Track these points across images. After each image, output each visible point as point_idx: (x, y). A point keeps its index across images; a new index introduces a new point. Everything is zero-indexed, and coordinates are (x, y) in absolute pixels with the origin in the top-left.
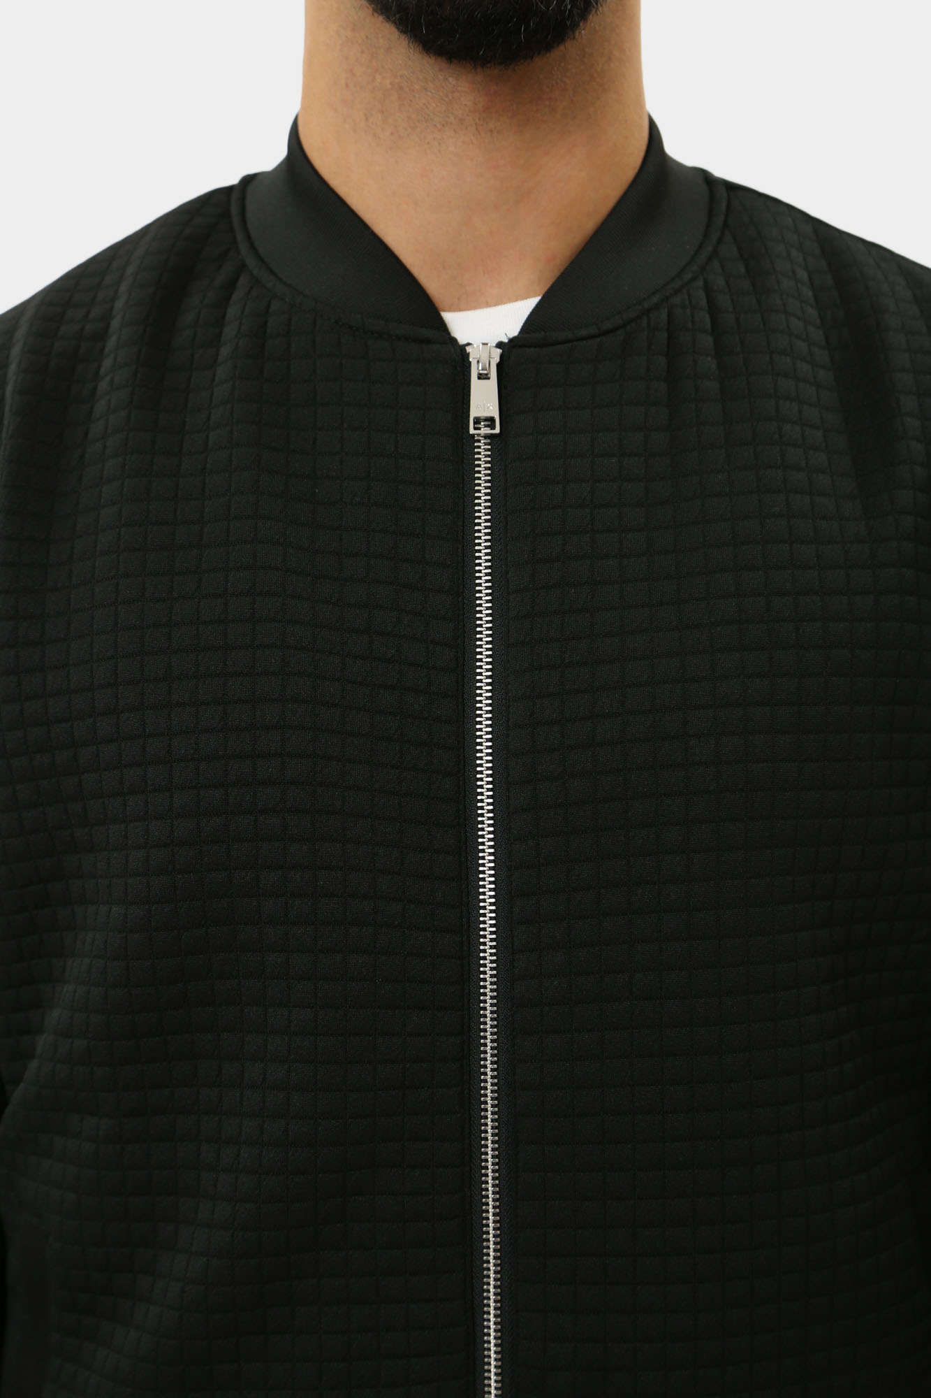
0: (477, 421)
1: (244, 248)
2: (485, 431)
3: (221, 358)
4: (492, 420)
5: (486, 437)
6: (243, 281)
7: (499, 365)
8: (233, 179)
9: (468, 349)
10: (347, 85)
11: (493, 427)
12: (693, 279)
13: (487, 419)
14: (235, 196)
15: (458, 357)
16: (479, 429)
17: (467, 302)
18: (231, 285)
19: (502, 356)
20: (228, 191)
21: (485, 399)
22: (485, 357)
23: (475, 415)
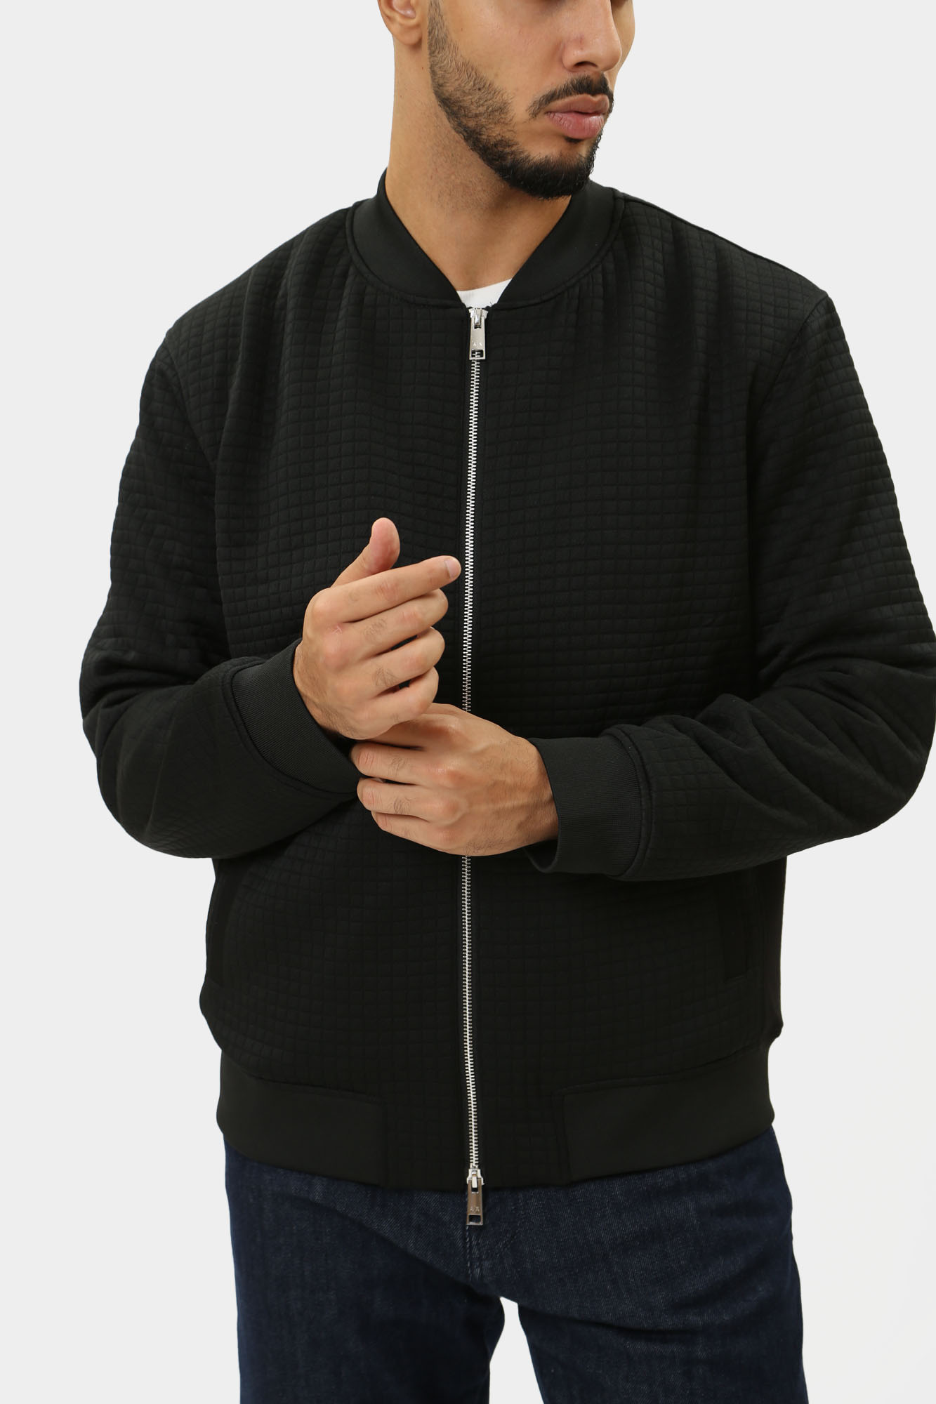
0: (474, 352)
1: (351, 248)
2: (477, 357)
3: (340, 317)
4: (482, 351)
5: (477, 361)
6: (352, 270)
7: (486, 320)
8: (348, 204)
9: (470, 310)
10: (431, 177)
11: (482, 356)
12: (597, 266)
13: (479, 351)
14: (349, 216)
15: (464, 313)
16: (474, 356)
17: (473, 285)
18: (345, 275)
19: (488, 315)
21: (478, 340)
22: (478, 316)
23: (472, 349)
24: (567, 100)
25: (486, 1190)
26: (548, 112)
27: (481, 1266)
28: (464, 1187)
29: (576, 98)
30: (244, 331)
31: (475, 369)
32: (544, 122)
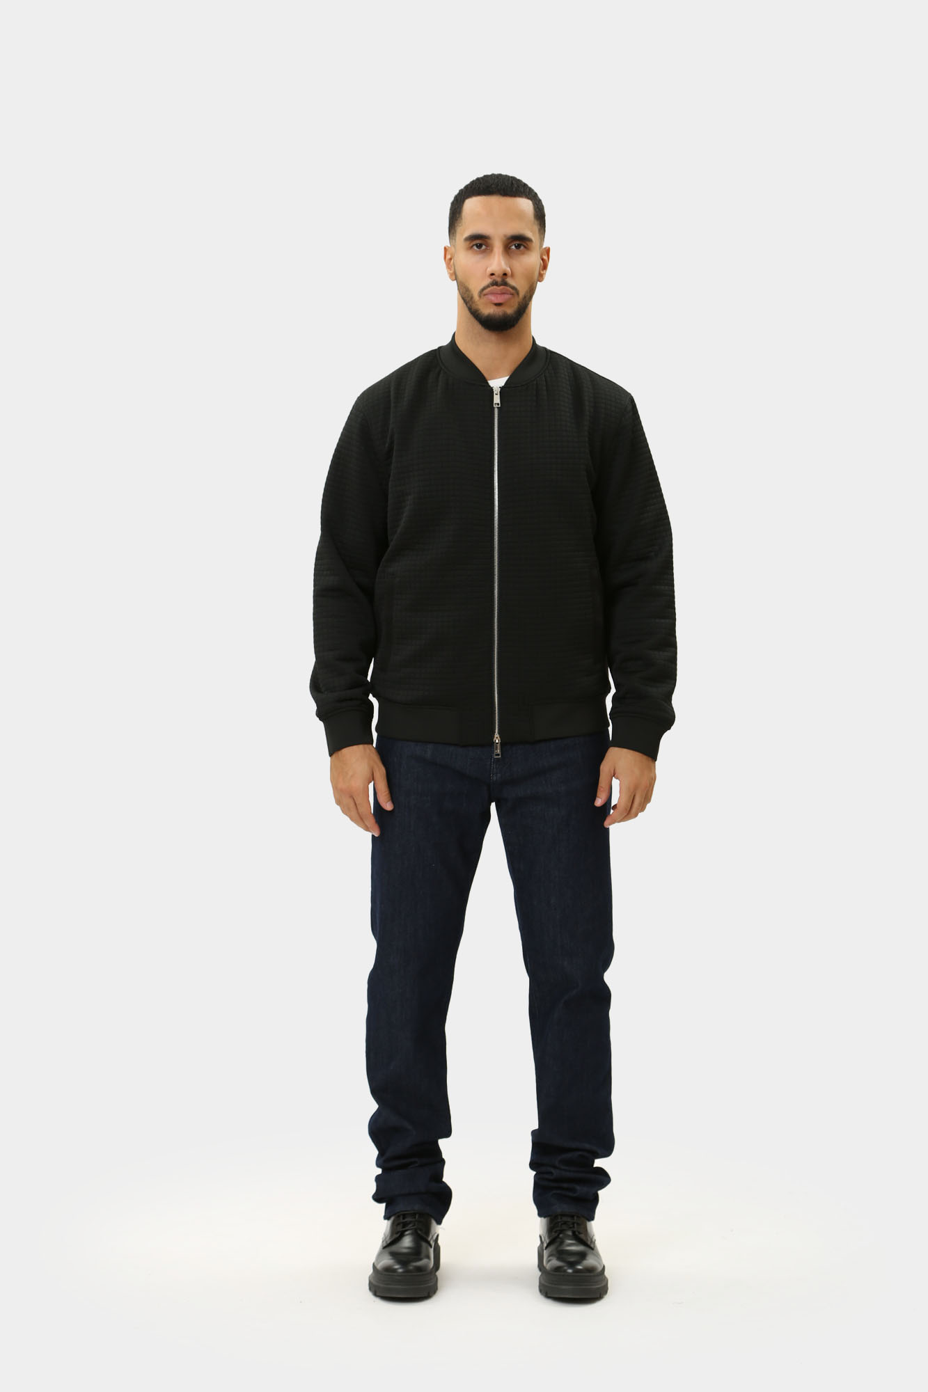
0: (495, 404)
1: (441, 364)
2: (497, 406)
5: (497, 408)
6: (442, 372)
7: (500, 392)
9: (493, 388)
11: (499, 405)
12: (542, 374)
13: (497, 404)
15: (491, 390)
16: (495, 406)
17: (493, 378)
18: (439, 373)
19: (501, 390)
20: (436, 350)
21: (497, 399)
22: (497, 390)
23: (495, 402)
24: (489, 289)
25: (502, 744)
26: (485, 295)
27: (496, 776)
28: (492, 743)
29: (492, 288)
30: (392, 388)
31: (496, 411)
32: (484, 299)
